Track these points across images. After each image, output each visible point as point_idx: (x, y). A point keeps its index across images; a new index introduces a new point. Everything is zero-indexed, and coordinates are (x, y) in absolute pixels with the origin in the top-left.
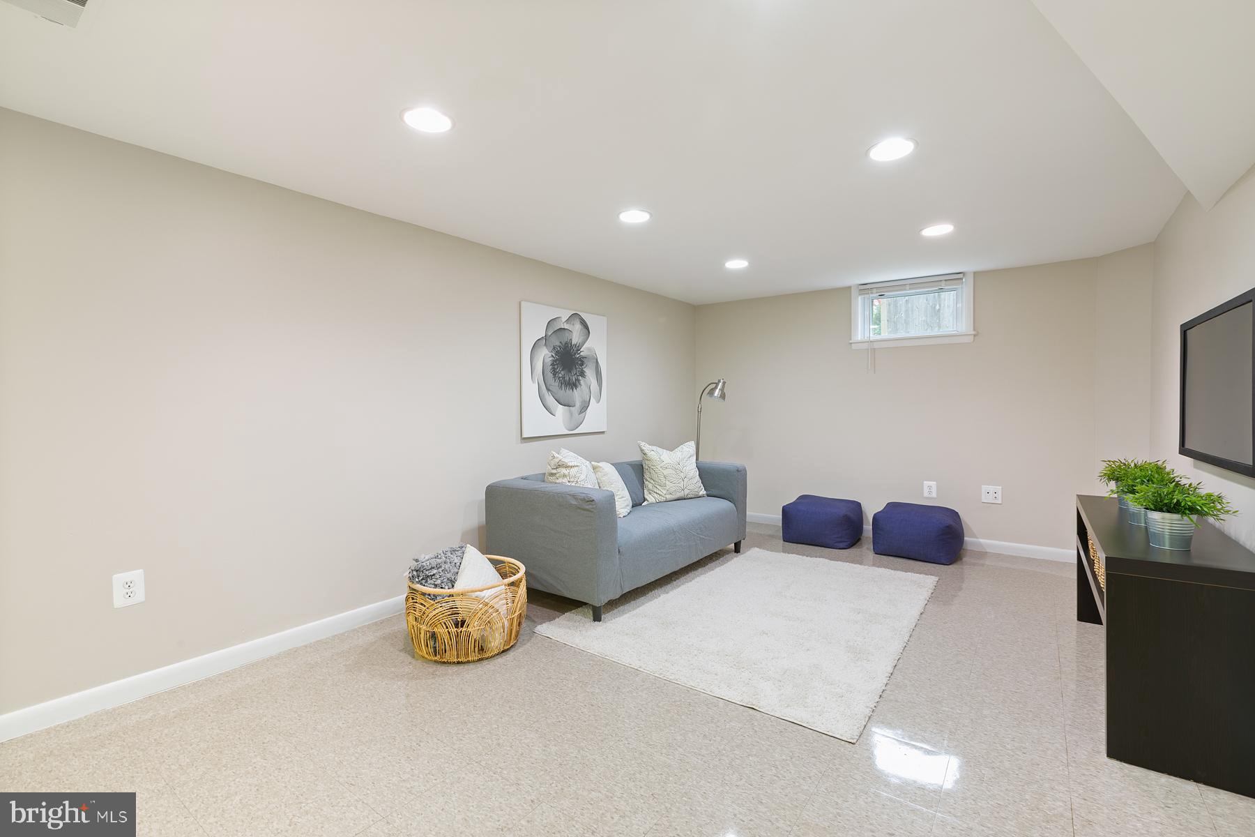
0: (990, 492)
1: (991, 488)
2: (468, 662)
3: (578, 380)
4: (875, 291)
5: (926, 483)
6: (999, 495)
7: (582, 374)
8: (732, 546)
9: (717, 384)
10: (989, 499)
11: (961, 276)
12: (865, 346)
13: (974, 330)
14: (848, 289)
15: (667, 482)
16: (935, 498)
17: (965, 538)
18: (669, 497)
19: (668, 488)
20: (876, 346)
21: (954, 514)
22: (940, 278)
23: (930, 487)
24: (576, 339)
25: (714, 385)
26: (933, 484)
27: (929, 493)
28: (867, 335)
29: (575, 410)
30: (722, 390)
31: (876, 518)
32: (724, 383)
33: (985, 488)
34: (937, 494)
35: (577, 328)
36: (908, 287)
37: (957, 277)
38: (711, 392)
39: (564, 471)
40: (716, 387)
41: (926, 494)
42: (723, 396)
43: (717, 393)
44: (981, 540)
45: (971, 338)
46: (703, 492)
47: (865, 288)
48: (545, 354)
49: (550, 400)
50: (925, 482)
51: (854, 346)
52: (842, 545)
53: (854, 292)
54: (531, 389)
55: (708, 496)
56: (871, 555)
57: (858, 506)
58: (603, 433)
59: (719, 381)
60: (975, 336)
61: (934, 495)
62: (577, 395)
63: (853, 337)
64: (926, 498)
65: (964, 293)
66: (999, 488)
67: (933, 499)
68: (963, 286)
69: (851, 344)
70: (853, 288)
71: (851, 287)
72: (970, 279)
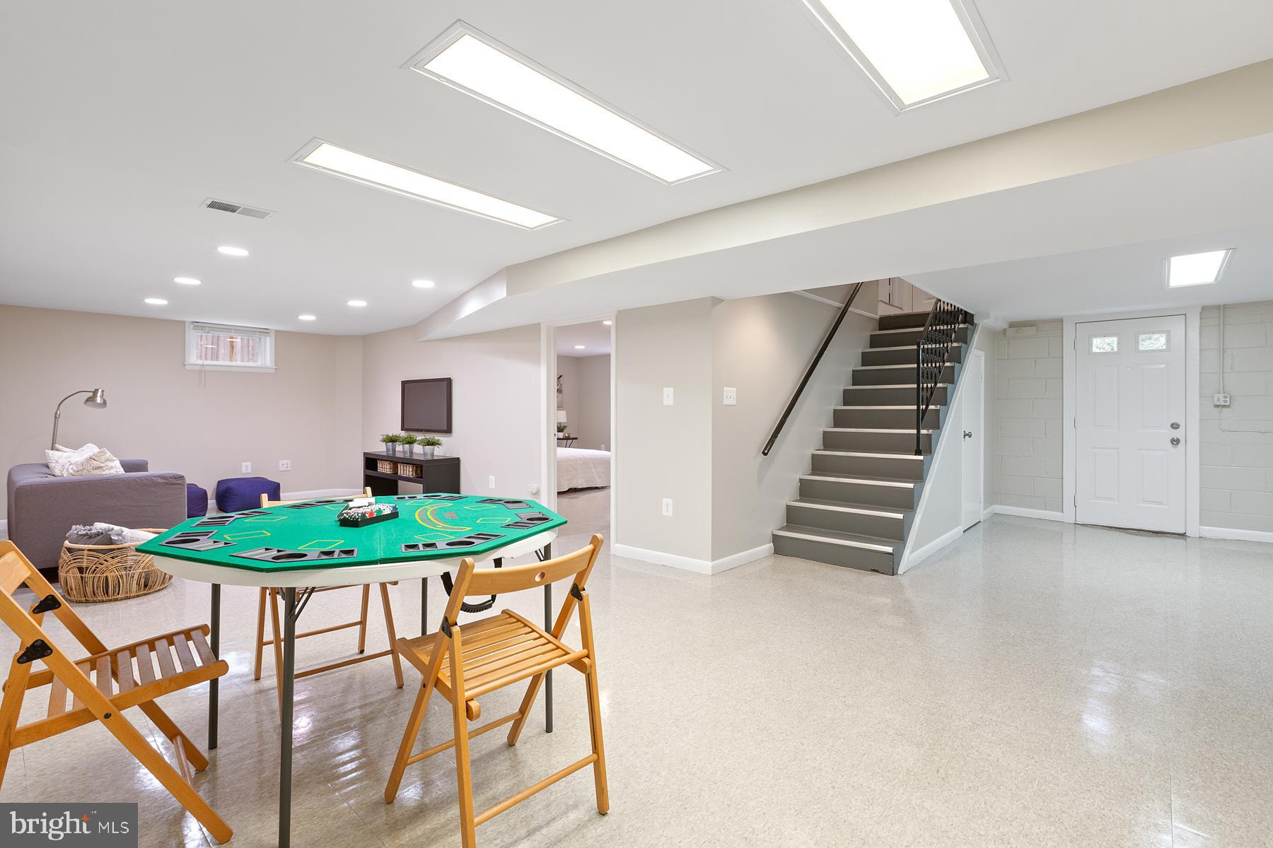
0: (284, 464)
1: (285, 462)
4: (203, 328)
5: (244, 464)
6: (289, 465)
10: (284, 468)
11: (268, 331)
12: (198, 368)
13: (275, 366)
20: (207, 368)
22: (253, 330)
23: (247, 466)
26: (249, 463)
27: (246, 470)
31: (216, 490)
33: (281, 462)
34: (252, 470)
36: (233, 331)
37: (265, 332)
40: (94, 395)
41: (244, 471)
45: (273, 371)
47: (198, 326)
51: (187, 367)
53: (189, 328)
59: (97, 389)
60: (276, 369)
61: (249, 471)
63: (186, 361)
64: (245, 474)
65: (269, 343)
66: (289, 462)
67: (249, 473)
68: (268, 338)
69: (185, 365)
70: (186, 323)
71: (184, 322)
72: (273, 335)
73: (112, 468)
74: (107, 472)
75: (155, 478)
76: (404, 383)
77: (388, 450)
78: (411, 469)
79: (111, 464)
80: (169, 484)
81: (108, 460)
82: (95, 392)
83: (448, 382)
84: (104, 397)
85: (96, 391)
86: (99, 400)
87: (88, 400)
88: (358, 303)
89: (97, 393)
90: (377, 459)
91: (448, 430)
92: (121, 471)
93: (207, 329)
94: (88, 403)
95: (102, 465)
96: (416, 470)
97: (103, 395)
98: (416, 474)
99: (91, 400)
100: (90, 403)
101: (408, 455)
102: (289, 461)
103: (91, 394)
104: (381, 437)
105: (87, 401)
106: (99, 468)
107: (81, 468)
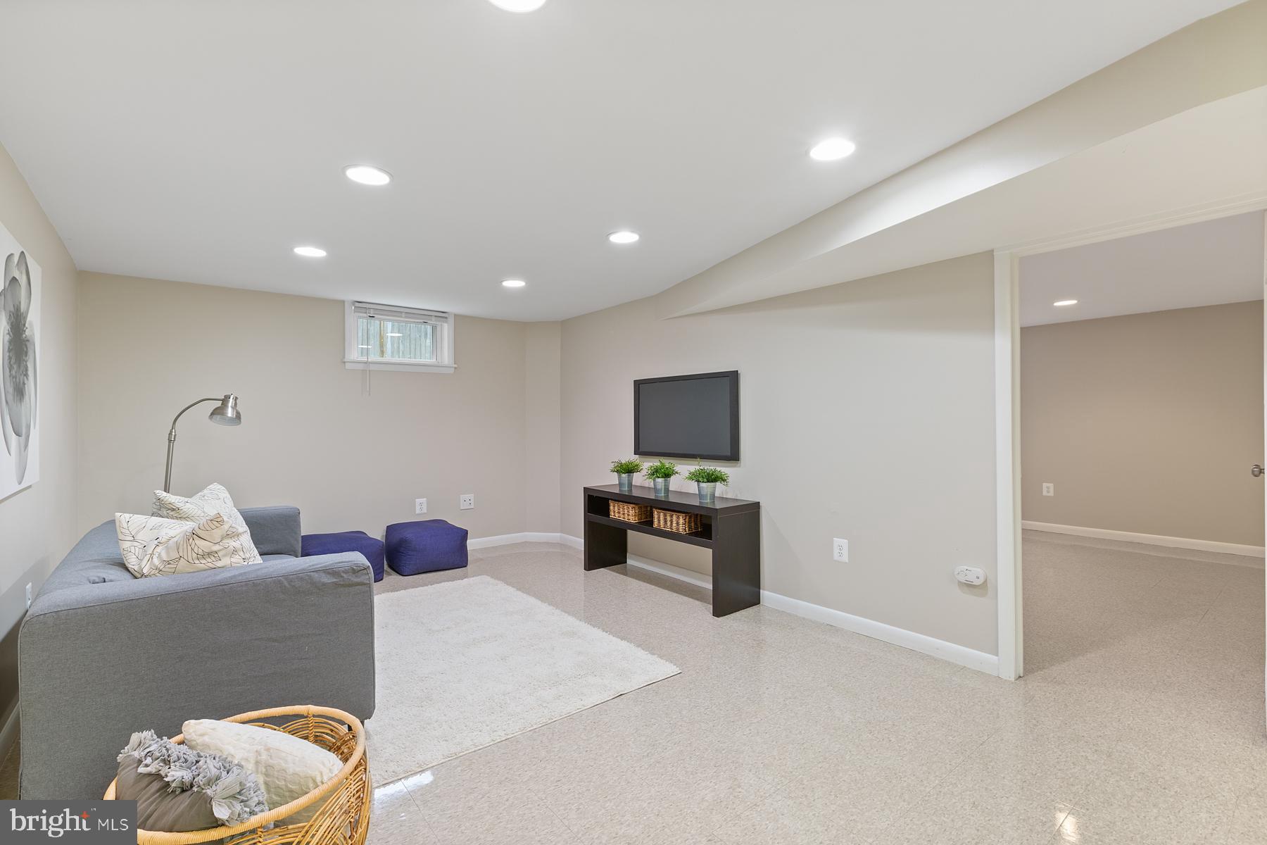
0: (466, 499)
1: (467, 497)
3: (24, 382)
4: (367, 310)
6: (472, 502)
7: (27, 372)
9: (223, 401)
10: (467, 506)
12: (361, 367)
13: (455, 363)
14: (343, 305)
16: (425, 513)
20: (372, 367)
24: (23, 305)
27: (420, 510)
28: (359, 354)
29: (23, 441)
33: (463, 497)
35: (23, 279)
37: (442, 316)
41: (418, 511)
45: (452, 371)
47: (360, 306)
48: (4, 326)
50: (417, 500)
51: (348, 366)
53: (349, 309)
59: (229, 396)
60: (455, 369)
61: (425, 510)
63: (346, 356)
64: (419, 514)
65: (446, 330)
66: (472, 496)
68: (446, 326)
69: (344, 362)
70: (346, 304)
71: (343, 302)
72: (451, 320)
73: (235, 551)
74: (225, 561)
75: (316, 575)
76: (638, 385)
77: (620, 484)
78: (681, 521)
79: (233, 543)
80: (343, 586)
81: (226, 536)
82: (225, 400)
83: (732, 378)
84: (238, 408)
85: (227, 398)
86: (230, 412)
87: (215, 412)
88: (624, 238)
89: (228, 402)
90: (609, 499)
91: (733, 456)
92: (254, 560)
93: (372, 311)
94: (214, 417)
95: (216, 548)
96: (690, 522)
97: (236, 404)
98: (690, 528)
99: (218, 412)
100: (219, 416)
101: (662, 496)
102: (472, 494)
103: (219, 404)
104: (612, 466)
105: (212, 414)
106: (209, 554)
107: (175, 555)
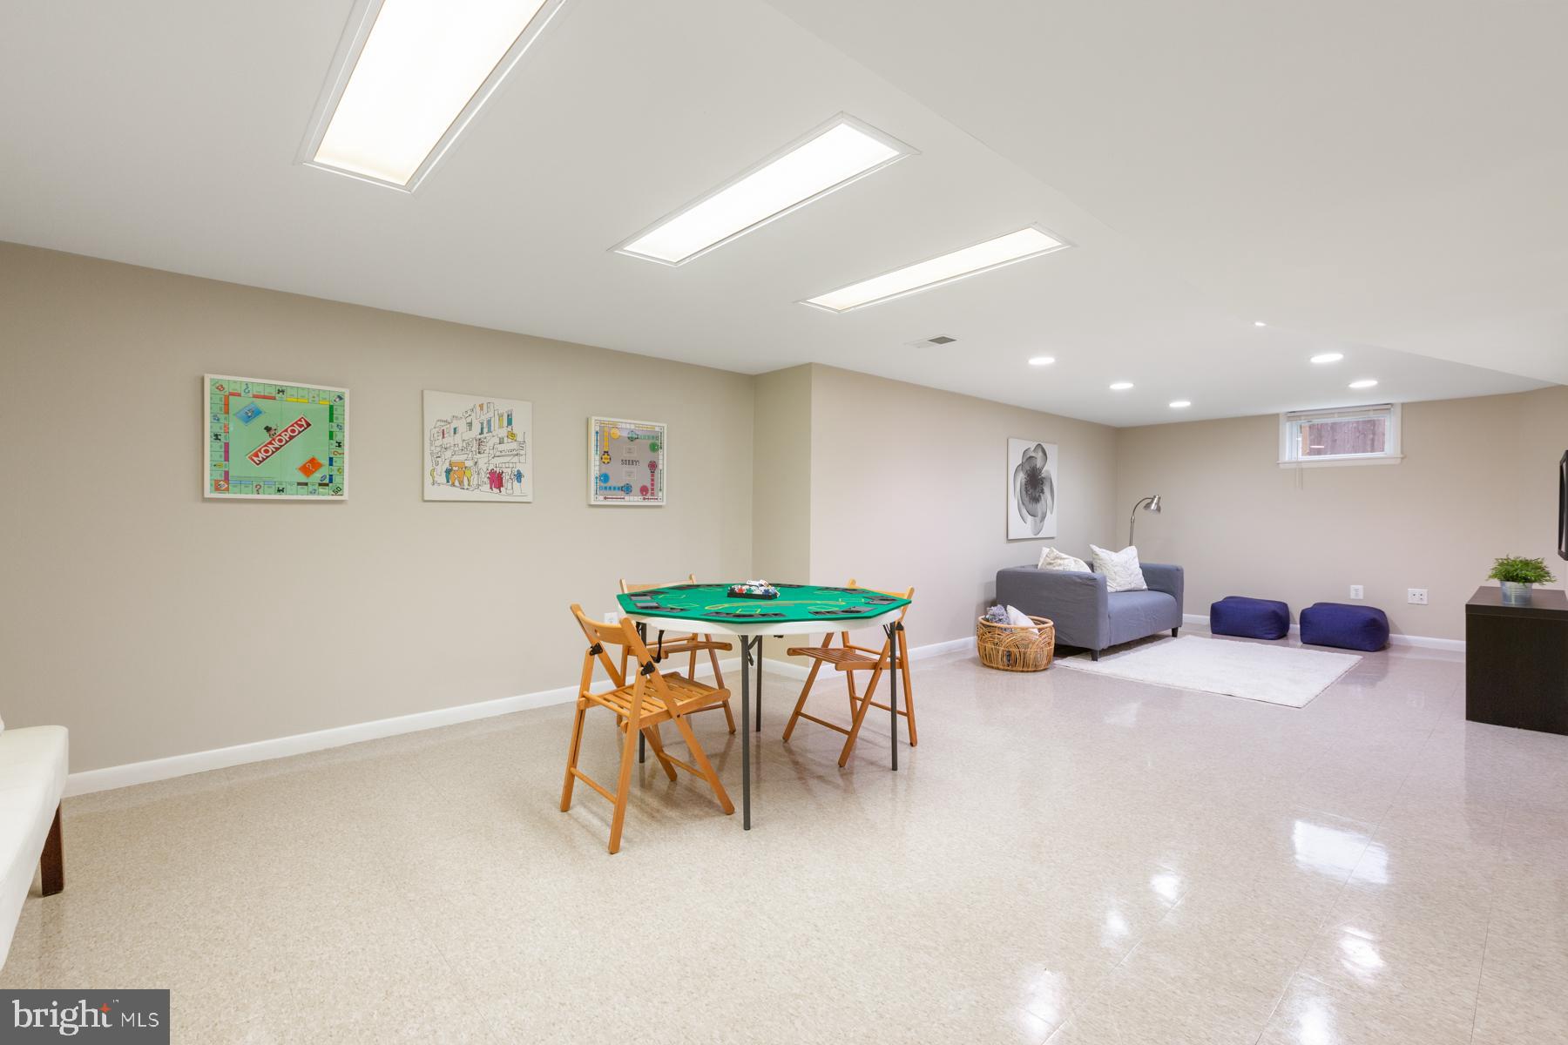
0: (1416, 594)
1: (1418, 591)
2: (1028, 672)
3: (1040, 496)
4: (1303, 418)
6: (1425, 597)
7: (1042, 491)
8: (1169, 632)
9: (1153, 499)
10: (1416, 600)
11: (1392, 406)
12: (1294, 466)
13: (1402, 452)
14: (1276, 416)
15: (1117, 577)
17: (1390, 635)
18: (1119, 589)
19: (1117, 581)
20: (1304, 466)
21: (1381, 613)
22: (1371, 408)
23: (1357, 590)
24: (1039, 465)
25: (1150, 500)
26: (1360, 587)
27: (1356, 595)
28: (1294, 455)
29: (1038, 519)
30: (1158, 504)
31: (1304, 615)
32: (1159, 498)
33: (1411, 590)
34: (1365, 597)
35: (1039, 455)
36: (1336, 415)
37: (1388, 408)
38: (1148, 506)
39: (1059, 561)
40: (1152, 502)
41: (1353, 596)
42: (1159, 509)
43: (1153, 506)
44: (1407, 637)
45: (1399, 460)
46: (1145, 587)
47: (1296, 416)
48: (1022, 476)
49: (1024, 511)
50: (1352, 586)
51: (1281, 465)
52: (1270, 636)
53: (1282, 419)
54: (1014, 503)
55: (1149, 590)
56: (1300, 643)
57: (1284, 606)
58: (1053, 538)
59: (1155, 497)
60: (1402, 458)
61: (1361, 597)
62: (1039, 507)
63: (1280, 458)
64: (1353, 600)
65: (1394, 421)
66: (1424, 591)
67: (1360, 600)
68: (1392, 416)
69: (1277, 463)
70: (1280, 415)
71: (1278, 415)
72: (1398, 410)
81: (1056, 558)
102: (1426, 590)
